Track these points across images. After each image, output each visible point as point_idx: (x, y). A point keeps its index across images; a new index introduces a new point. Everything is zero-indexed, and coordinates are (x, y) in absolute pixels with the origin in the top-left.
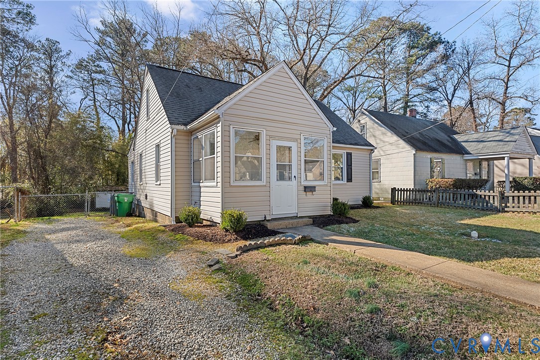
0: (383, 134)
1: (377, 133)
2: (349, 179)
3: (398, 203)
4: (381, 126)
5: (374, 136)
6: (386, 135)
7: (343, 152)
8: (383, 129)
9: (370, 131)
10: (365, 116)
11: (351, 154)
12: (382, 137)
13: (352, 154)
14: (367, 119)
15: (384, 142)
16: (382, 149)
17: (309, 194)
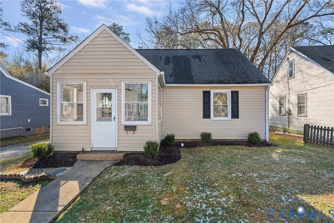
0: (310, 67)
1: (304, 68)
2: (235, 115)
3: (311, 141)
4: (308, 60)
5: (301, 71)
6: (313, 69)
7: (228, 92)
8: (310, 63)
9: (297, 67)
10: (294, 53)
11: (237, 92)
12: (308, 71)
13: (239, 93)
14: (295, 56)
15: (310, 75)
16: (307, 83)
17: (130, 133)
